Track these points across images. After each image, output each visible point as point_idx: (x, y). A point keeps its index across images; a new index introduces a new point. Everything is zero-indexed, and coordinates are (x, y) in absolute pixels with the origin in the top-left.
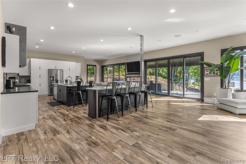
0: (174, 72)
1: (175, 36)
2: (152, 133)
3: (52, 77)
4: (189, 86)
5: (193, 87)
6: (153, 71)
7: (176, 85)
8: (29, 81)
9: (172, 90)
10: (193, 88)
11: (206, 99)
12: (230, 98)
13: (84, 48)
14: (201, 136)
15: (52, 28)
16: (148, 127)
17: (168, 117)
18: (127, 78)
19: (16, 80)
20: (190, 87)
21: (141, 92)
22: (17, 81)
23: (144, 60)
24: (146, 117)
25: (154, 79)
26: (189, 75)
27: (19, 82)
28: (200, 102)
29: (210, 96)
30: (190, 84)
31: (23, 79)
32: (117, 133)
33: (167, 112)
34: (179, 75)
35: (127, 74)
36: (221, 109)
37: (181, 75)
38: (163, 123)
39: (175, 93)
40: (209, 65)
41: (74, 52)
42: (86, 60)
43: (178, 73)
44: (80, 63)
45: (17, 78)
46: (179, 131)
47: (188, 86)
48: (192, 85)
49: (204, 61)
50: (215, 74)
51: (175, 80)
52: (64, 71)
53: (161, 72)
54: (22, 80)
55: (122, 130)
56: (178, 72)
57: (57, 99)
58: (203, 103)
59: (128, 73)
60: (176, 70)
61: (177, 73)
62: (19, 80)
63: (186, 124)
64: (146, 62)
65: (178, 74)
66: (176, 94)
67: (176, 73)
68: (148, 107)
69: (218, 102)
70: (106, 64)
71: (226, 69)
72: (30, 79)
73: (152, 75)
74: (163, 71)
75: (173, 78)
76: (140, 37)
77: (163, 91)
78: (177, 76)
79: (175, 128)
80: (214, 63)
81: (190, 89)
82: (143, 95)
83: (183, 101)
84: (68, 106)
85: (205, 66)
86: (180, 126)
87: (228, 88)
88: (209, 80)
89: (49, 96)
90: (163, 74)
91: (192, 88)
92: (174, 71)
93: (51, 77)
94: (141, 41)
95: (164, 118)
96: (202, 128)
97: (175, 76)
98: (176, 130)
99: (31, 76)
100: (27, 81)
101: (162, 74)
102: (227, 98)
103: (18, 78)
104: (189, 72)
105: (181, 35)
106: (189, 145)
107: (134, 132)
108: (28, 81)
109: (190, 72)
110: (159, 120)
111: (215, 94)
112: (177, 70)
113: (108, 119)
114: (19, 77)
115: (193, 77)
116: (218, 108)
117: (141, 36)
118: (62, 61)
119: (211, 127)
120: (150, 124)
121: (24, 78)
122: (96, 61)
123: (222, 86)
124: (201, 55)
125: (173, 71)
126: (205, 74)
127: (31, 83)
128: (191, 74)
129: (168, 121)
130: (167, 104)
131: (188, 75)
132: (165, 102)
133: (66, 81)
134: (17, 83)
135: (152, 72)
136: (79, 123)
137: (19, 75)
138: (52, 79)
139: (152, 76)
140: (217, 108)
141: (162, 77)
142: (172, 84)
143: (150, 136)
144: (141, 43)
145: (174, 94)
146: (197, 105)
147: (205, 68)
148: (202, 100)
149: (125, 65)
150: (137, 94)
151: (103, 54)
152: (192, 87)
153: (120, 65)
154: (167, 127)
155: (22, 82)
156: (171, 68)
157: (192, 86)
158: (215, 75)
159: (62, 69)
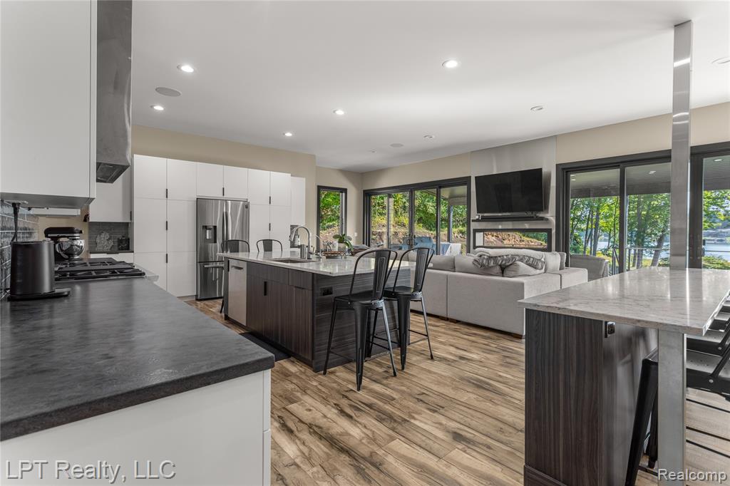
3: (210, 229)
8: (125, 244)
13: (340, 112)
18: (477, 234)
19: (75, 242)
22: (81, 242)
27: (90, 247)
31: (105, 236)
35: (477, 220)
41: (288, 135)
44: (304, 179)
45: (81, 232)
52: (251, 207)
54: (98, 241)
57: (245, 325)
59: (481, 215)
62: (90, 238)
64: (565, 171)
72: (128, 233)
89: (197, 300)
93: (205, 228)
99: (132, 224)
100: (116, 244)
103: (85, 231)
108: (120, 241)
114: (90, 229)
117: (682, 25)
118: (246, 169)
121: (107, 231)
122: (347, 173)
127: (133, 252)
133: (268, 245)
134: (78, 255)
137: (91, 220)
138: (208, 235)
149: (465, 186)
153: (440, 187)
155: (99, 248)
159: (244, 197)
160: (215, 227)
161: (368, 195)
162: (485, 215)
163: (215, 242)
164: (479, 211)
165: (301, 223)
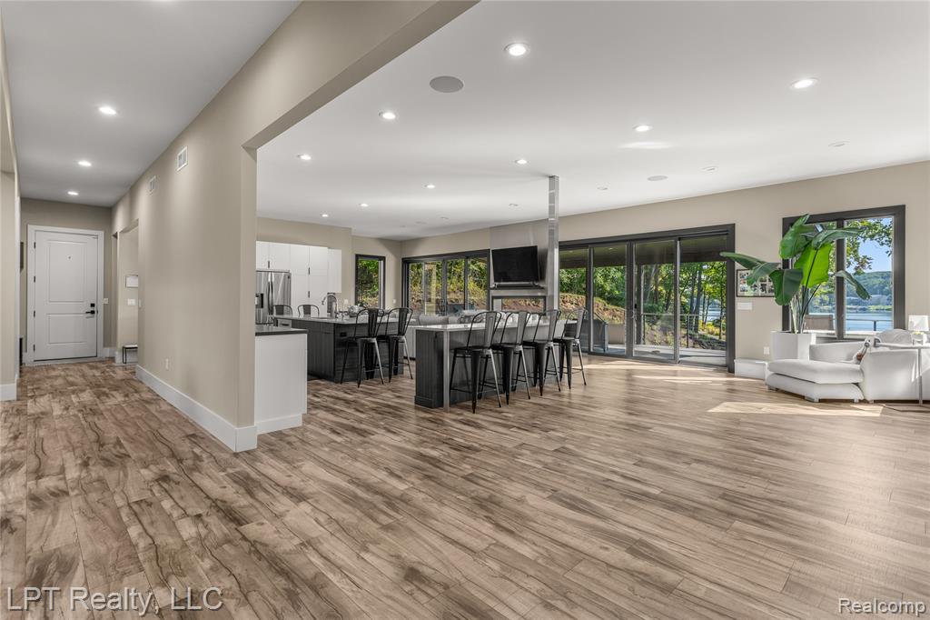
0: (648, 280)
1: (649, 179)
2: (594, 433)
3: (257, 296)
4: (700, 332)
5: (717, 335)
6: (570, 276)
7: (655, 327)
9: (638, 342)
10: (717, 338)
11: (740, 366)
12: (804, 358)
13: (364, 205)
14: (708, 438)
15: (306, 157)
16: (583, 423)
17: (631, 405)
18: (495, 301)
20: (703, 336)
21: (555, 340)
23: (560, 243)
24: (570, 405)
25: (573, 306)
26: (700, 290)
28: (723, 374)
29: (752, 357)
30: (704, 323)
32: (509, 432)
33: (626, 396)
34: (664, 291)
35: (494, 288)
36: (777, 390)
37: (670, 293)
38: (618, 417)
39: (650, 350)
40: (749, 264)
41: (325, 216)
42: (356, 239)
43: (661, 284)
44: (339, 252)
46: (657, 430)
47: (696, 330)
48: (711, 328)
49: (737, 252)
50: (767, 290)
51: (651, 307)
52: (292, 277)
53: (600, 280)
55: (519, 428)
56: (660, 279)
58: (734, 377)
59: (497, 284)
60: (653, 274)
61: (657, 286)
63: (675, 418)
65: (660, 288)
66: (654, 353)
67: (652, 282)
68: (572, 386)
69: (771, 370)
70: (420, 251)
71: (792, 278)
73: (567, 291)
74: (606, 277)
75: (644, 302)
76: (548, 179)
77: (610, 346)
78: (656, 295)
79: (649, 425)
80: (762, 260)
81: (703, 341)
82: (556, 349)
83: (675, 371)
84: (336, 382)
85: (738, 266)
86: (660, 422)
87: (799, 332)
88: (751, 308)
90: (608, 289)
91: (711, 339)
92: (646, 275)
94: (550, 189)
95: (622, 408)
96: (713, 425)
97: (651, 293)
98: (650, 428)
101: (602, 286)
102: (796, 358)
104: (700, 278)
105: (665, 177)
106: (678, 450)
107: (551, 432)
109: (706, 282)
110: (606, 411)
111: (767, 351)
112: (658, 273)
113: (474, 409)
115: (714, 298)
116: (771, 389)
117: (551, 177)
119: (738, 423)
120: (585, 418)
122: (385, 241)
123: (785, 326)
124: (727, 232)
125: (642, 278)
126: (739, 291)
128: (709, 286)
129: (630, 414)
130: (625, 378)
131: (696, 291)
132: (618, 374)
133: (307, 309)
135: (566, 280)
136: (401, 416)
138: (257, 301)
139: (566, 294)
140: (767, 387)
141: (604, 299)
142: (639, 320)
143: (590, 438)
144: (550, 194)
145: (648, 353)
146: (714, 382)
147: (739, 272)
148: (730, 369)
149: (485, 259)
150: (544, 344)
151: (418, 223)
152: (709, 336)
153: (467, 258)
154: (628, 424)
156: (635, 268)
157: (712, 333)
158: (768, 294)
159: (286, 269)
160: (262, 295)
161: (406, 262)
162: (502, 283)
163: (262, 307)
164: (495, 281)
165: (337, 289)
